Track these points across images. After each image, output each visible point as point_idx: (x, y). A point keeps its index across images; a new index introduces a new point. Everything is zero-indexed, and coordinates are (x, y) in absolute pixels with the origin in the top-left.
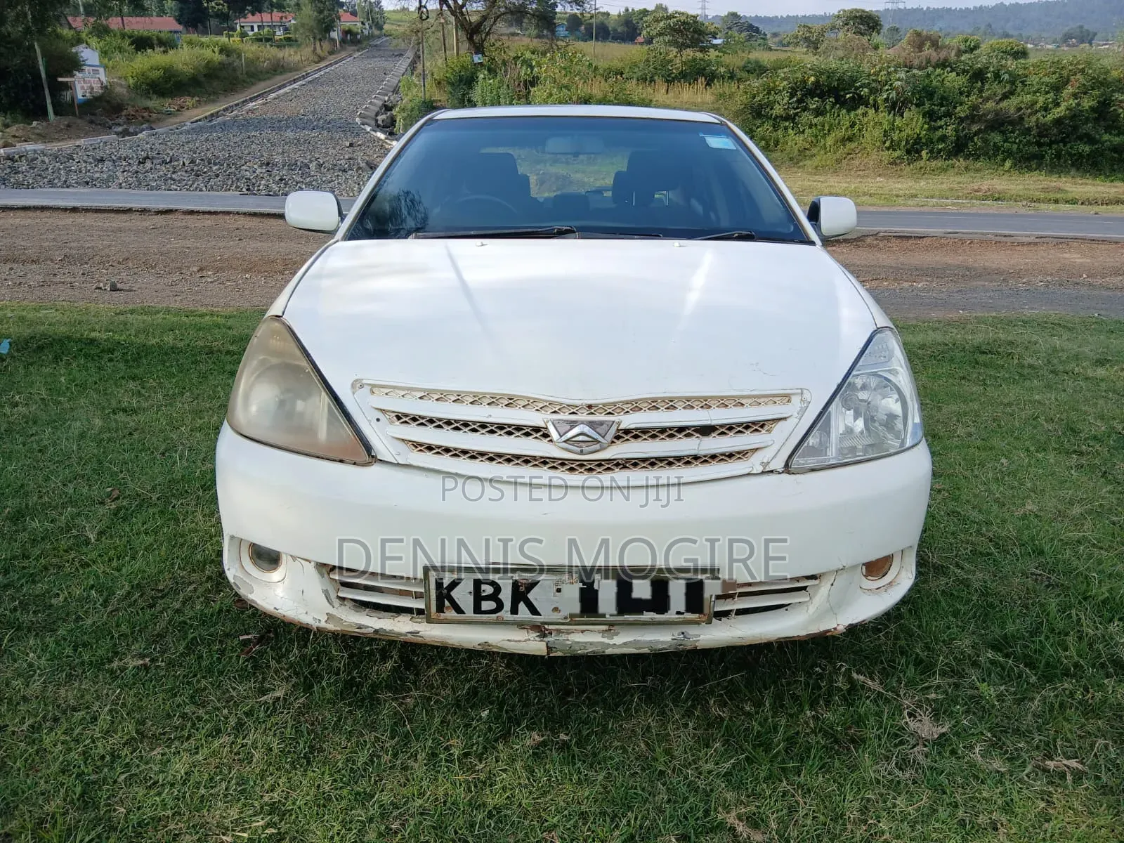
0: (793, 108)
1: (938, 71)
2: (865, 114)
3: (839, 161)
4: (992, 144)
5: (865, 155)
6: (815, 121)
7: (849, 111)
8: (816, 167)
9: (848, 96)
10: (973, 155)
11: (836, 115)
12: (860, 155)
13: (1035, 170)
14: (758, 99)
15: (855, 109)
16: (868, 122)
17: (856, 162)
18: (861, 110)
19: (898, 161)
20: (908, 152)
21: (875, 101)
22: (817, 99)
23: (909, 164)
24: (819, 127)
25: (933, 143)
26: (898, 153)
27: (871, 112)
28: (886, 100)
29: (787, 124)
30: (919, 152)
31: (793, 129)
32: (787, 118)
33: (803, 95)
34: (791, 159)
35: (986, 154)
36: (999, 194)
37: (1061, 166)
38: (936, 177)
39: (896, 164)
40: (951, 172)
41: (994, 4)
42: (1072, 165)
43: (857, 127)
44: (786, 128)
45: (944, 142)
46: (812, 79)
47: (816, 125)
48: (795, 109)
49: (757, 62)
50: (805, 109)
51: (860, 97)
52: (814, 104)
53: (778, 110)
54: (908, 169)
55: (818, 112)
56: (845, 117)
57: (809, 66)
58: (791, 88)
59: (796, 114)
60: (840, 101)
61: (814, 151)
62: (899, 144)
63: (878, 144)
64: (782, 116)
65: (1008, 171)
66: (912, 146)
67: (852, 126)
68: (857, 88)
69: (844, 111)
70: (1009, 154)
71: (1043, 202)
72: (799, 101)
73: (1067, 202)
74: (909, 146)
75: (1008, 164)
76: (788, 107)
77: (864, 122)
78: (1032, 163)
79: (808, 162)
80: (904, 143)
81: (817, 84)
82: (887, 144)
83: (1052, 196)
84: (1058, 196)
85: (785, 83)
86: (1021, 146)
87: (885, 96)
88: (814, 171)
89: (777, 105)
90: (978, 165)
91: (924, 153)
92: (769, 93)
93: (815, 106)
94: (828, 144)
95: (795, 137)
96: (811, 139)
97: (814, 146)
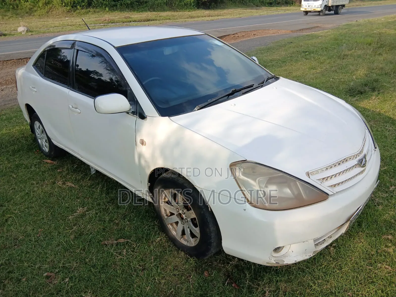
3: (48, 12)
4: (100, 2)
5: (57, 9)
8: (39, 16)
10: (95, 6)
12: (54, 9)
13: (116, 10)
17: (54, 12)
19: (70, 11)
20: (72, 7)
23: (74, 12)
25: (79, 3)
26: (68, 8)
30: (76, 6)
34: (27, 13)
35: (99, 6)
36: (113, 21)
37: (123, 8)
38: (86, 16)
39: (69, 12)
40: (90, 13)
42: (126, 8)
45: (84, 2)
54: (75, 14)
61: (35, 9)
62: (68, 4)
63: (60, 4)
65: (108, 11)
66: (73, 5)
70: (106, 6)
71: (127, 22)
73: (133, 22)
74: (72, 5)
75: (107, 9)
78: (114, 8)
79: (35, 14)
80: (69, 4)
82: (64, 4)
83: (128, 20)
84: (130, 20)
86: (109, 2)
88: (39, 17)
90: (98, 10)
91: (78, 7)
94: (40, 5)
95: (25, 3)
96: (32, 4)
97: (35, 7)
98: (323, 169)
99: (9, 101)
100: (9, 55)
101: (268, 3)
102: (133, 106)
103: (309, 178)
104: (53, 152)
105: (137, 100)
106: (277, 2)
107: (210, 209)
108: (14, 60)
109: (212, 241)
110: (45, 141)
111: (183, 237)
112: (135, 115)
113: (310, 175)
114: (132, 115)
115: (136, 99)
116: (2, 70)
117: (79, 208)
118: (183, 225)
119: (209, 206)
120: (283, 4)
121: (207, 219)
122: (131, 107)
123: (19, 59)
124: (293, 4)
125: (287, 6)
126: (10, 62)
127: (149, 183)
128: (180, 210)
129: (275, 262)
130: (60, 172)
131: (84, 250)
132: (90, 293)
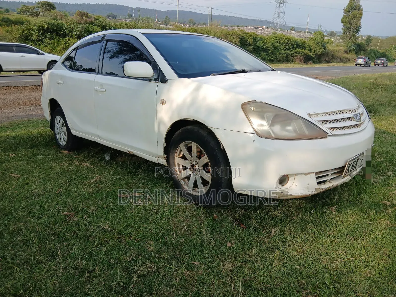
0: (41, 37)
1: (91, 25)
2: (69, 40)
6: (51, 42)
7: (63, 38)
9: (61, 33)
11: (58, 39)
14: (25, 33)
15: (65, 37)
16: (71, 42)
18: (67, 38)
21: (72, 35)
22: (49, 34)
24: (53, 44)
27: (71, 39)
28: (76, 35)
29: (40, 43)
31: (42, 45)
32: (39, 41)
33: (44, 32)
41: (82, 3)
43: (67, 44)
44: (40, 44)
46: (46, 26)
47: (51, 43)
48: (42, 37)
49: (8, 18)
50: (45, 37)
51: (66, 33)
52: (49, 35)
53: (35, 37)
55: (51, 39)
56: (62, 41)
57: (44, 21)
58: (38, 29)
59: (42, 39)
60: (58, 34)
64: (37, 40)
67: (65, 43)
68: (64, 30)
69: (61, 38)
72: (43, 34)
76: (39, 36)
77: (69, 43)
81: (48, 28)
85: (35, 27)
87: (75, 33)
89: (34, 35)
92: (29, 30)
93: (49, 36)
94: (58, 50)
95: (44, 48)
96: (51, 48)
97: (53, 51)
98: (322, 115)
99: (27, 116)
100: (29, 82)
101: (269, 60)
102: (156, 73)
103: (311, 118)
104: (70, 144)
105: (160, 69)
106: (278, 60)
107: (222, 147)
108: (33, 86)
109: (223, 181)
110: (64, 134)
111: (194, 190)
112: (157, 81)
113: (311, 116)
114: (154, 81)
115: (159, 67)
116: (20, 93)
117: (97, 175)
118: (195, 177)
119: (221, 145)
120: (284, 62)
121: (219, 159)
122: (154, 74)
123: (37, 86)
124: (293, 62)
125: (288, 64)
126: (28, 88)
127: (165, 142)
128: (193, 161)
129: (280, 192)
130: (76, 158)
131: (102, 200)
132: (108, 224)
